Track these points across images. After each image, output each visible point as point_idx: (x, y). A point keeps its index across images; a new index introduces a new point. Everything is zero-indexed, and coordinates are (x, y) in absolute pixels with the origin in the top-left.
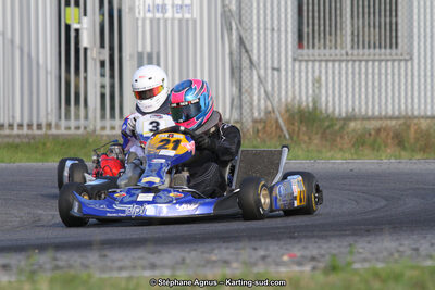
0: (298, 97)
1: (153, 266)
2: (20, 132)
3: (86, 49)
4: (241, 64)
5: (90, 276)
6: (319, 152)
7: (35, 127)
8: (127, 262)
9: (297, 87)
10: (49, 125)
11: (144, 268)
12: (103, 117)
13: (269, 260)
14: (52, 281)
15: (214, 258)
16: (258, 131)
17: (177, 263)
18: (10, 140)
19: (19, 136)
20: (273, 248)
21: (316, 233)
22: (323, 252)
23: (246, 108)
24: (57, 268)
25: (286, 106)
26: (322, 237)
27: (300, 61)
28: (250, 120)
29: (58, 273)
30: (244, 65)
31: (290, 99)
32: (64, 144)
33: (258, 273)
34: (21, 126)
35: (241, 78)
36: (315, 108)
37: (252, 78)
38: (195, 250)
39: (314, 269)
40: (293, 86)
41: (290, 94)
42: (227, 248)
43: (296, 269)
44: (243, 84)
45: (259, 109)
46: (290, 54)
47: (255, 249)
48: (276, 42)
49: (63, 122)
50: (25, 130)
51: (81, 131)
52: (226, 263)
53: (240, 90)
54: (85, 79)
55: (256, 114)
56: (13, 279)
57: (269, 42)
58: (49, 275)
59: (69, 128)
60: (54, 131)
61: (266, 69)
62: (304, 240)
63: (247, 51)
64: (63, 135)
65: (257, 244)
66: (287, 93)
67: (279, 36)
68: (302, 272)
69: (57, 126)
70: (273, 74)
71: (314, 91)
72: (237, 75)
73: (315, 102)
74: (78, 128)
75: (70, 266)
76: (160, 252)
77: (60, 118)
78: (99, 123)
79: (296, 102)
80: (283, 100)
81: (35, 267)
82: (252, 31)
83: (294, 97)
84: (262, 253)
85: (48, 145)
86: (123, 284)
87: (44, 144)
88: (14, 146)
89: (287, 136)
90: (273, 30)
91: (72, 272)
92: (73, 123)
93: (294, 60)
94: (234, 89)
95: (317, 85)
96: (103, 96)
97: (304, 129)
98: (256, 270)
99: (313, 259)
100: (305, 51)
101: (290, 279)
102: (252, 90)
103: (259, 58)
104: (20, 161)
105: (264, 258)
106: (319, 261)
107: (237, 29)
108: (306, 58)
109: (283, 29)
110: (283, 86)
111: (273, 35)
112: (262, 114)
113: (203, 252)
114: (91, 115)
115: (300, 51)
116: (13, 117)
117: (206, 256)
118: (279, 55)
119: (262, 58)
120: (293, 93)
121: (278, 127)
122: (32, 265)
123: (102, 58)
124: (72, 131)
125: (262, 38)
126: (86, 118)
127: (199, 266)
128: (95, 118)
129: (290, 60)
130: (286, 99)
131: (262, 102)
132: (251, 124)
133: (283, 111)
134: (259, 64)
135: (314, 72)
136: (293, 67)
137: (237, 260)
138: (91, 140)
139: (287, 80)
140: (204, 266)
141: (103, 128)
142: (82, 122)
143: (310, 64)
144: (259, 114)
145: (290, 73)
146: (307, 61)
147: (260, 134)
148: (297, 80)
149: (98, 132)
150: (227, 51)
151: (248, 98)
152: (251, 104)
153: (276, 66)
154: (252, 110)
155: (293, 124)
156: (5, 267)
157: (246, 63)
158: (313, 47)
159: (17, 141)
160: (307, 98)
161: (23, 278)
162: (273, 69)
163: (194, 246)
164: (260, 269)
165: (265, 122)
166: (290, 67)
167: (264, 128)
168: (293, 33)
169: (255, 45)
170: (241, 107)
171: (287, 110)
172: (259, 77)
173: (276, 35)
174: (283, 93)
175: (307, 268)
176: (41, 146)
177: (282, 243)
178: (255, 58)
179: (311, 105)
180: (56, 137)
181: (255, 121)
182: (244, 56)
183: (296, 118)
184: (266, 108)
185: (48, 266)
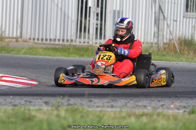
0: (184, 34)
1: (112, 107)
2: (59, 43)
3: (90, 8)
4: (159, 18)
5: (83, 109)
6: (192, 59)
7: (65, 41)
8: (101, 104)
9: (184, 30)
10: (72, 40)
11: (108, 107)
12: (96, 38)
13: (164, 106)
14: (67, 110)
15: (140, 104)
16: (165, 48)
17: (123, 106)
18: (54, 46)
19: (58, 45)
20: (167, 101)
21: (187, 96)
22: (189, 104)
23: (160, 37)
24: (69, 104)
25: (179, 37)
26: (190, 98)
27: (186, 18)
28: (162, 43)
29: (70, 107)
30: (161, 18)
31: (181, 35)
32: (78, 49)
33: (159, 112)
34: (59, 40)
35: (159, 24)
36: (192, 39)
37: (164, 24)
38: (132, 100)
39: (185, 111)
40: (182, 29)
41: (181, 32)
42: (147, 100)
43: (176, 111)
44: (160, 27)
45: (167, 38)
46: (182, 14)
47: (159, 101)
48: (176, 9)
49: (78, 40)
50: (61, 42)
51: (86, 44)
52: (145, 106)
53: (158, 30)
54: (89, 21)
55: (165, 41)
56: (49, 108)
57: (173, 8)
58: (65, 107)
59: (80, 42)
60: (74, 43)
61: (171, 20)
62: (181, 99)
63: (162, 12)
64: (77, 45)
65: (160, 99)
66: (179, 32)
67: (178, 6)
68: (178, 113)
69: (75, 41)
70: (174, 23)
71: (192, 31)
72: (157, 23)
73: (192, 37)
74: (84, 42)
75: (75, 104)
76: (116, 100)
77: (77, 38)
78: (94, 41)
79: (183, 36)
80: (178, 35)
81: (60, 104)
82: (165, 3)
83: (182, 34)
84: (162, 103)
85: (71, 49)
86: (98, 113)
87: (69, 49)
88: (55, 49)
89: (178, 51)
90: (175, 3)
91: (76, 107)
92: (82, 40)
93: (184, 17)
94: (156, 29)
95: (193, 29)
96: (97, 29)
97: (186, 48)
98: (158, 111)
99: (185, 107)
100: (189, 13)
101: (173, 116)
102: (164, 30)
103: (168, 15)
104: (58, 56)
105: (162, 105)
106: (187, 108)
107: (159, 2)
108: (189, 16)
109: (179, 3)
110: (178, 29)
111: (174, 6)
112: (168, 41)
113: (135, 102)
114: (91, 37)
115: (186, 13)
116: (56, 36)
117: (137, 103)
118: (177, 14)
119: (169, 16)
120: (183, 32)
121: (175, 47)
122: (59, 103)
123: (97, 12)
124: (82, 44)
125: (170, 6)
126: (89, 38)
127: (133, 107)
128: (93, 38)
129: (182, 17)
130: (179, 35)
131: (168, 35)
132: (162, 45)
133: (177, 40)
134: (167, 18)
135: (192, 23)
136: (183, 20)
137: (150, 106)
138: (90, 48)
139: (180, 26)
140: (135, 108)
141: (96, 43)
142: (86, 40)
143: (191, 19)
144: (166, 40)
145: (181, 23)
146: (189, 18)
147: (166, 49)
148: (184, 26)
149: (94, 45)
150: (154, 12)
151: (162, 33)
152: (163, 36)
153: (175, 19)
154: (163, 39)
155: (181, 46)
156: (46, 103)
157: (161, 17)
158: (193, 11)
159: (57, 47)
160: (189, 34)
161: (54, 108)
162: (174, 20)
163: (132, 98)
164: (160, 110)
165: (169, 44)
166: (182, 20)
167: (168, 47)
168: (184, 5)
169: (166, 9)
170: (158, 37)
171: (179, 39)
172: (167, 24)
173: (176, 5)
174: (178, 32)
175: (181, 111)
176: (68, 50)
177: (171, 99)
178: (166, 15)
179: (190, 38)
180: (74, 46)
181: (164, 44)
182: (161, 14)
183: (183, 43)
184: (170, 38)
185: (65, 104)
